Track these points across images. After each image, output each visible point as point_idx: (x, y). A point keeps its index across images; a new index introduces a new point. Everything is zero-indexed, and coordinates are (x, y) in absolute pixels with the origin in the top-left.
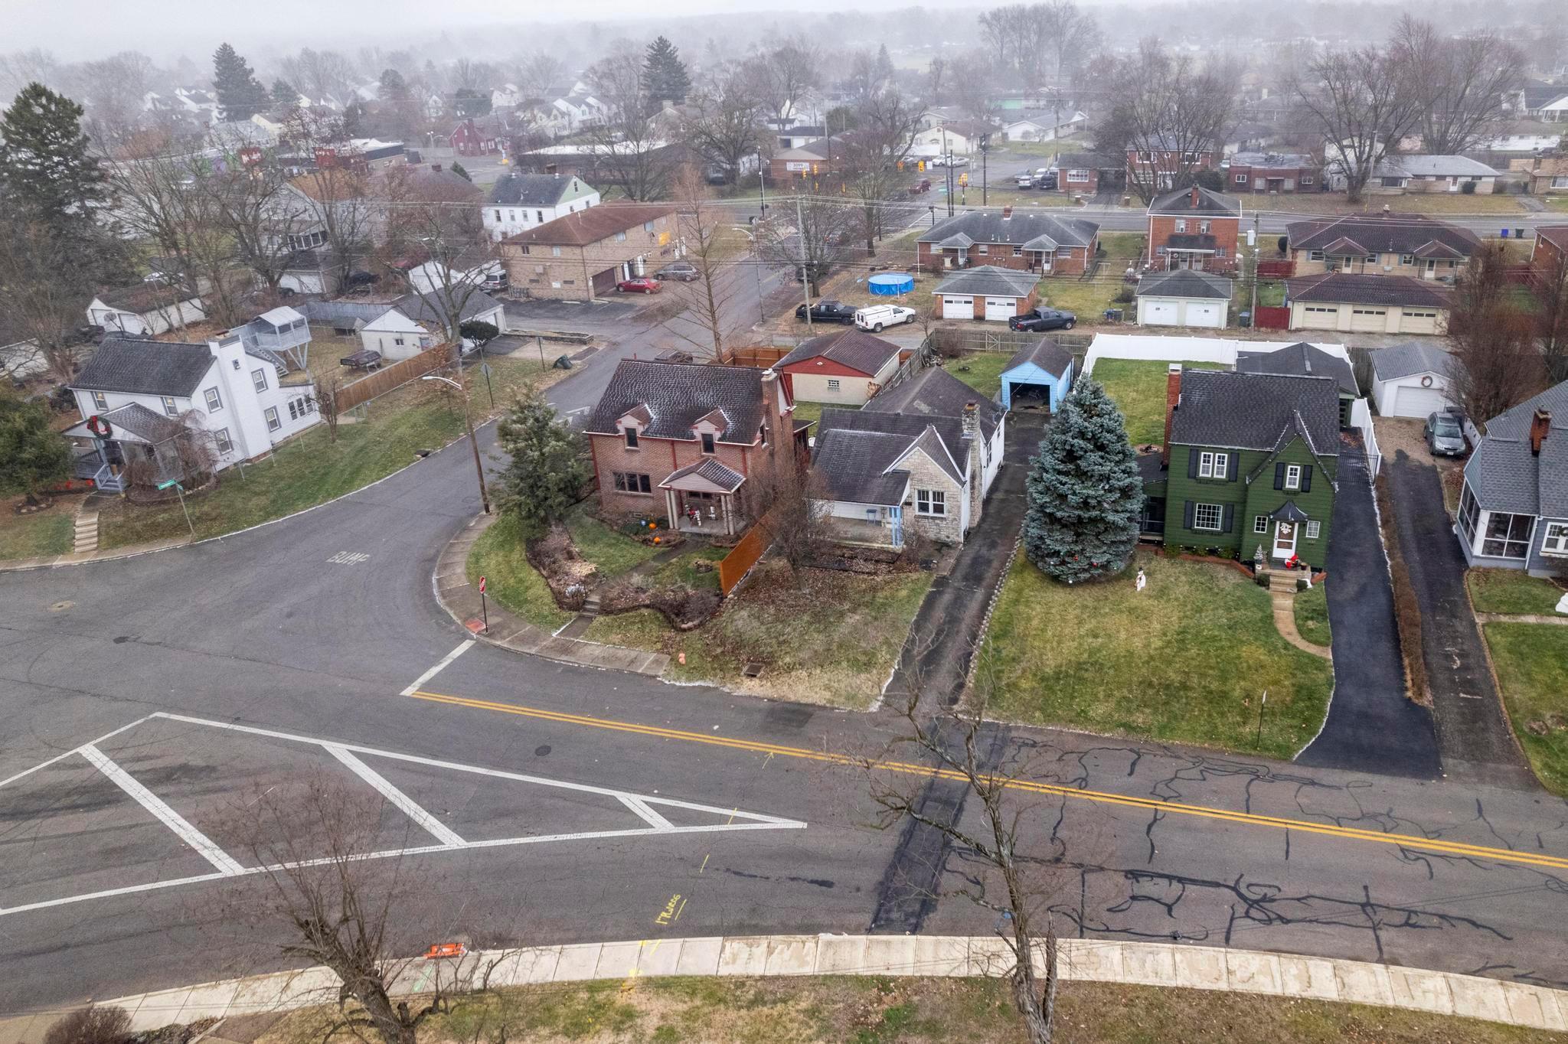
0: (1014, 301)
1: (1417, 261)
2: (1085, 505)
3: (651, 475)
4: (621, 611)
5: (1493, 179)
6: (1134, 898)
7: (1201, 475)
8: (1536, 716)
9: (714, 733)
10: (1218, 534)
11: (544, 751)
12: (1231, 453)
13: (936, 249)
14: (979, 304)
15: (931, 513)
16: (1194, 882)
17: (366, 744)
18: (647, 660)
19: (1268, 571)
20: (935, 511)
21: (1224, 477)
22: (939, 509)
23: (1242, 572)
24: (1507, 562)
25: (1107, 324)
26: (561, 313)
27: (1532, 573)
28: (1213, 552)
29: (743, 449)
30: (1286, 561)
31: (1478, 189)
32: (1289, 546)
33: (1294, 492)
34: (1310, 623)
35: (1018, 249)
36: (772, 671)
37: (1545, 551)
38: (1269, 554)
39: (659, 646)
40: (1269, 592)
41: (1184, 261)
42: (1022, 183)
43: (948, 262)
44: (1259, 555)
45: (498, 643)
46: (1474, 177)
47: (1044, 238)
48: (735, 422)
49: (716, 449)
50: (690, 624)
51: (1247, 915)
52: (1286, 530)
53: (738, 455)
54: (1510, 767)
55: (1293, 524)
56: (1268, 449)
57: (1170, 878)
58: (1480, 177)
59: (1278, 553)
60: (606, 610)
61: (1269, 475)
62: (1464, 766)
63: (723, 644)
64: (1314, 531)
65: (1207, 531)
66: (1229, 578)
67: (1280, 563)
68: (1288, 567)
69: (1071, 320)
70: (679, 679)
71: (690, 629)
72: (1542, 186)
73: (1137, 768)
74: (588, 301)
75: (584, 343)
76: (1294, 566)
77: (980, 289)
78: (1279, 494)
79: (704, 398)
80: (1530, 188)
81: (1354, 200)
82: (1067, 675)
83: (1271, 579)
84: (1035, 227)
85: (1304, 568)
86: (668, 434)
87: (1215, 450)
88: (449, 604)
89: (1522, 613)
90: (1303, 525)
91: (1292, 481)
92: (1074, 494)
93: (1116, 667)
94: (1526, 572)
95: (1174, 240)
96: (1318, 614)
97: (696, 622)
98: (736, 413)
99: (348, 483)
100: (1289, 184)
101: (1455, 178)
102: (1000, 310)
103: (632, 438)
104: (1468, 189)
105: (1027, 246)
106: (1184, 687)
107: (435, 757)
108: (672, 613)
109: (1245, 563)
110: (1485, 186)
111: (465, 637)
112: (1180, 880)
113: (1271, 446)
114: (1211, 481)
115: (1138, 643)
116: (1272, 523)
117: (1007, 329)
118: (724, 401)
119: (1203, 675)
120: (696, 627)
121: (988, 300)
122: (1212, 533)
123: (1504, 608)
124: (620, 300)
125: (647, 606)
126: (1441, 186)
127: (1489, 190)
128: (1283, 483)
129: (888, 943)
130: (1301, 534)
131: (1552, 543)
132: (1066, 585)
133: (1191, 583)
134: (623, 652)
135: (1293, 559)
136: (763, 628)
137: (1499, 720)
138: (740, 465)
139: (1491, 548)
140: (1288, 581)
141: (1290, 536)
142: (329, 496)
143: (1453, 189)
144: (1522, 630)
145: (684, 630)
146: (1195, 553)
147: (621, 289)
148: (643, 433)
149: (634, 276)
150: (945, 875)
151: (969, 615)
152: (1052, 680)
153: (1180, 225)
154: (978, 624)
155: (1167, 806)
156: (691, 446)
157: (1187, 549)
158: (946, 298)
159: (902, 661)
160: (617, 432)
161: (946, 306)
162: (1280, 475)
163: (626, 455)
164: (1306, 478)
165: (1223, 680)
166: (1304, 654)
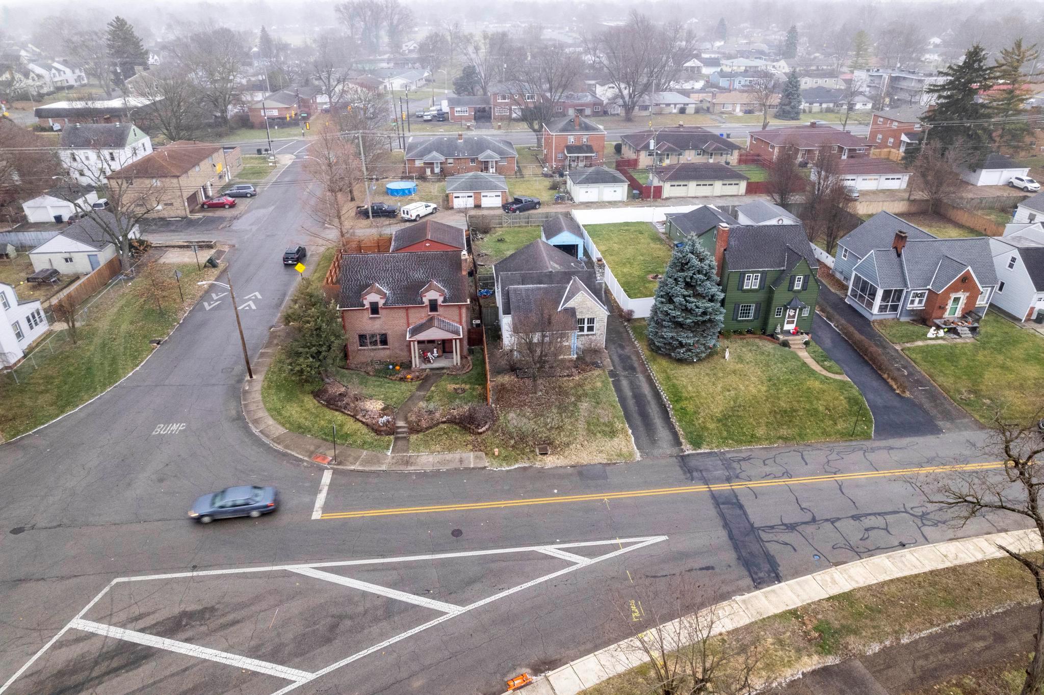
0: (500, 194)
1: (704, 152)
2: (704, 313)
3: (389, 333)
4: (427, 429)
5: (694, 106)
6: (867, 530)
7: (745, 288)
8: (960, 393)
9: (557, 495)
10: (751, 321)
11: (457, 533)
12: (762, 273)
13: (419, 163)
14: (477, 197)
15: (586, 332)
16: (886, 513)
17: (321, 560)
18: (471, 459)
19: (786, 338)
20: (588, 330)
21: (757, 287)
22: (590, 329)
23: (769, 340)
24: (889, 315)
25: (558, 204)
26: (173, 228)
27: (903, 319)
28: (749, 332)
29: (460, 307)
30: (791, 331)
31: (687, 111)
32: (792, 322)
33: (798, 291)
34: (826, 363)
35: (473, 160)
36: (556, 448)
37: (909, 307)
38: (782, 329)
39: (470, 447)
40: (791, 349)
41: (574, 161)
42: (426, 118)
43: (428, 171)
44: (778, 330)
45: (352, 467)
46: (684, 104)
47: (489, 152)
48: (449, 289)
49: (440, 309)
50: (484, 429)
51: (924, 525)
52: (792, 314)
53: (456, 311)
54: (967, 420)
55: (796, 310)
56: (782, 268)
57: (874, 514)
58: (688, 104)
59: (787, 327)
60: (414, 429)
61: (786, 282)
62: (948, 425)
63: (512, 438)
64: (806, 313)
65: (745, 320)
66: (768, 346)
67: (788, 332)
68: (794, 334)
69: (539, 203)
70: (501, 466)
71: (484, 432)
72: (718, 109)
73: (806, 459)
74: (186, 217)
75: (210, 247)
77: (475, 187)
78: (791, 293)
79: (418, 275)
80: (711, 110)
81: (628, 119)
82: (730, 416)
83: (790, 342)
84: (481, 146)
86: (403, 303)
87: (753, 272)
88: (287, 447)
89: (913, 341)
90: (801, 310)
91: (798, 286)
92: (697, 307)
93: (751, 405)
94: (898, 319)
95: (570, 149)
96: (827, 358)
97: (487, 426)
98: (446, 283)
99: (113, 375)
100: (588, 111)
101: (675, 105)
102: (492, 201)
103: (375, 309)
104: (682, 111)
105: (481, 157)
106: (793, 411)
107: (383, 556)
108: (467, 424)
109: (769, 335)
110: (691, 109)
111: (322, 469)
112: (879, 514)
113: (783, 266)
114: (750, 290)
115: (753, 390)
116: (785, 310)
117: (501, 211)
118: (434, 276)
119: (798, 402)
120: (487, 430)
121: (483, 194)
122: (748, 321)
123: (904, 340)
124: (210, 214)
125: (444, 422)
126: (667, 110)
127: (693, 111)
128: (793, 287)
129: (773, 591)
130: (800, 314)
131: (912, 302)
132: (691, 363)
133: (750, 350)
134: (449, 456)
135: (795, 329)
136: (532, 422)
137: (944, 397)
138: (457, 319)
139: (882, 309)
140: (799, 342)
141: (794, 317)
142: (104, 386)
143: (675, 111)
144: (921, 350)
145: (481, 433)
146: (741, 333)
147: (205, 207)
148: (384, 304)
149: (207, 197)
150: (767, 544)
151: (646, 390)
152: (722, 420)
153: (571, 140)
154: (657, 395)
155: (839, 477)
156: (421, 310)
157: (734, 332)
158: (455, 195)
159: (631, 426)
160: (364, 306)
161: (455, 200)
162: (792, 283)
163: (370, 321)
164: (805, 283)
165: (811, 403)
166: (836, 380)
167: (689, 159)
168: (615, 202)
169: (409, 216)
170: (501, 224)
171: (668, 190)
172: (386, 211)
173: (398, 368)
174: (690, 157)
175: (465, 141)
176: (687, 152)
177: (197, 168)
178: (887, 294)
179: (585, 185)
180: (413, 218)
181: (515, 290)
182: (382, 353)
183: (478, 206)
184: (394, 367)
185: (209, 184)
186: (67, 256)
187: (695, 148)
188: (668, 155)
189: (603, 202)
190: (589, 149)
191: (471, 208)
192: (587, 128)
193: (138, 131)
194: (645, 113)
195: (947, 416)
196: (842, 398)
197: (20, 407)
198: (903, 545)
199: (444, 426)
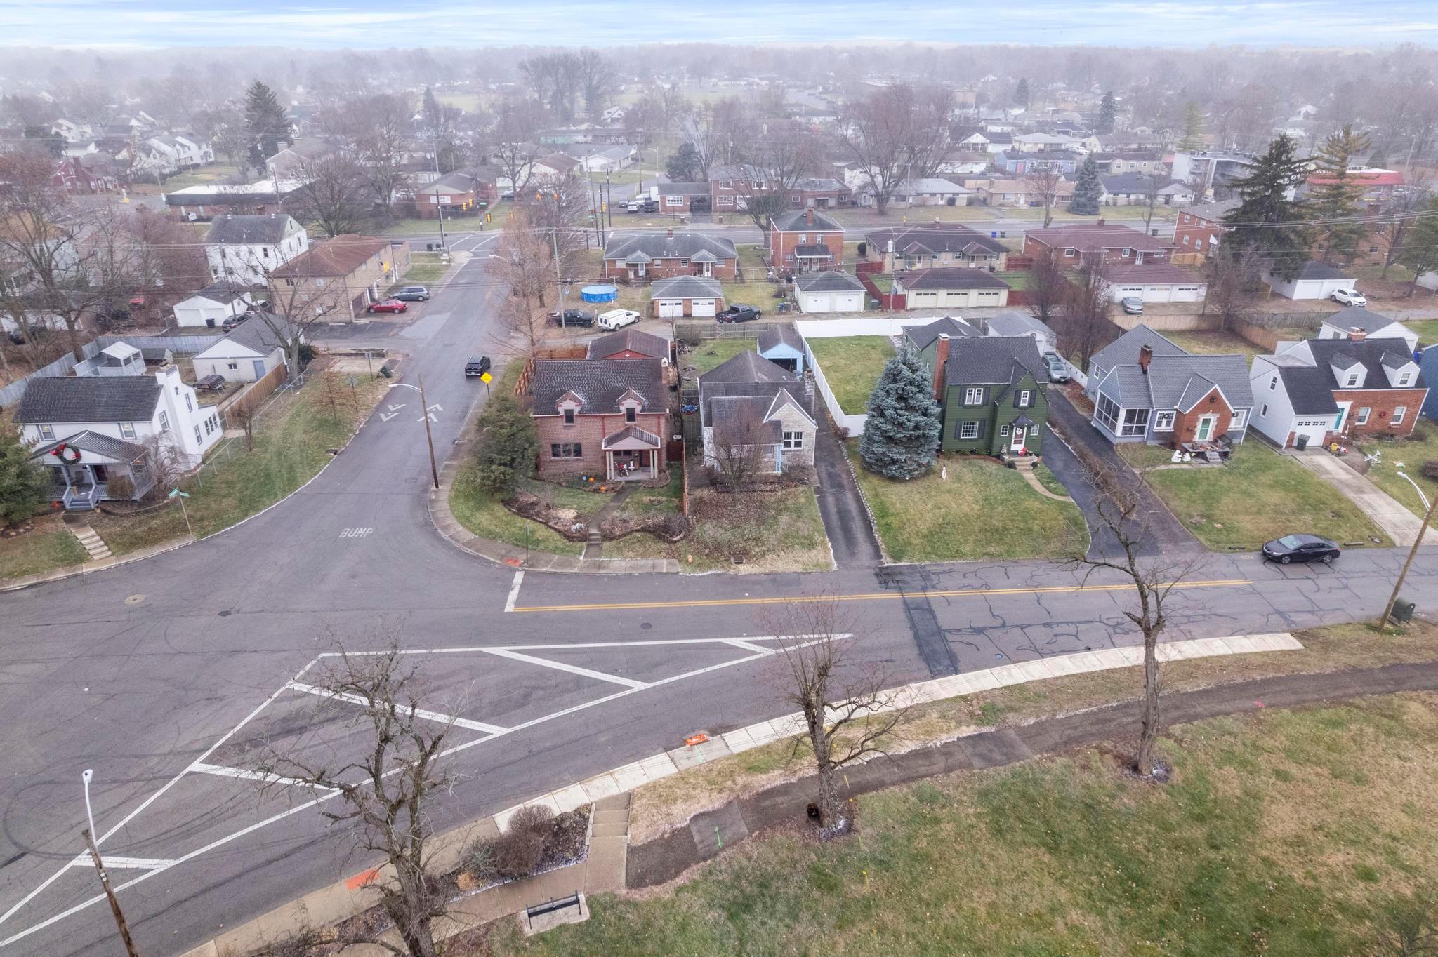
0: (714, 301)
1: (964, 255)
2: (917, 428)
3: (584, 442)
4: (620, 536)
5: (966, 196)
6: (1055, 635)
7: (967, 403)
8: (1191, 517)
9: (746, 598)
10: (975, 440)
11: (647, 626)
12: (986, 387)
13: (620, 264)
14: (687, 305)
15: (793, 448)
16: (1079, 622)
17: (515, 644)
18: (664, 565)
19: (1012, 459)
20: (796, 446)
21: (980, 403)
22: (798, 444)
23: (995, 462)
24: (1134, 438)
25: (782, 314)
26: (335, 334)
27: (1150, 443)
28: (973, 452)
29: (659, 417)
30: (1019, 452)
31: (958, 203)
32: (1020, 442)
33: (1025, 408)
34: (1051, 484)
35: (685, 262)
36: (751, 557)
37: (1156, 429)
38: (1009, 448)
39: (664, 554)
40: (1016, 471)
41: (806, 264)
42: (630, 208)
43: (631, 274)
44: (1005, 450)
45: (544, 569)
46: (954, 194)
47: (704, 252)
48: (648, 398)
49: (637, 418)
50: (678, 537)
51: (1115, 633)
52: (1019, 432)
53: (655, 421)
54: (1191, 543)
55: (1023, 428)
56: (1009, 383)
57: (1067, 623)
58: (958, 194)
59: (1014, 447)
60: (608, 537)
61: (1011, 398)
62: (1170, 546)
63: (707, 547)
64: (1035, 432)
65: (969, 439)
66: (991, 467)
67: (1016, 453)
68: (1021, 455)
69: (759, 313)
70: (694, 572)
71: (678, 541)
72: (997, 200)
73: (1009, 574)
74: (351, 323)
75: (382, 356)
76: (1025, 454)
77: (686, 292)
78: (1016, 409)
79: (616, 383)
80: (988, 201)
81: (882, 212)
82: (937, 533)
83: (1016, 463)
84: (694, 245)
85: (1031, 455)
86: (598, 411)
87: (973, 386)
88: (477, 550)
89: (1154, 465)
90: (1029, 428)
91: (1024, 402)
92: (909, 421)
93: (961, 523)
94: (1145, 443)
95: (801, 249)
96: (1052, 480)
97: (682, 535)
98: (645, 391)
99: (292, 483)
100: (832, 202)
101: (942, 194)
102: (704, 309)
103: (569, 417)
104: (951, 202)
105: (695, 258)
106: (1006, 529)
107: (575, 643)
108: (662, 533)
109: (997, 456)
110: (961, 201)
111: (514, 571)
112: (1072, 623)
113: (1008, 380)
114: (973, 407)
115: (966, 508)
116: (1012, 428)
117: (714, 321)
118: (632, 384)
119: (1013, 521)
120: (682, 539)
121: (694, 301)
122: (971, 440)
123: (1145, 464)
124: (378, 320)
125: (638, 531)
126: (932, 201)
127: (964, 203)
128: (1019, 403)
129: (948, 681)
130: (1028, 433)
131: (1159, 424)
132: (903, 481)
133: (971, 471)
134: (641, 562)
135: (1023, 450)
136: (728, 533)
137: (1173, 521)
138: (655, 429)
139: (1127, 431)
140: (1026, 463)
141: (1021, 436)
142: (285, 493)
143: (941, 202)
144: (1162, 474)
145: (676, 542)
146: (963, 453)
147: (372, 311)
148: (580, 412)
149: (373, 300)
150: (951, 644)
151: (853, 507)
152: (930, 536)
153: (803, 238)
154: (863, 511)
155: (1039, 590)
156: (617, 418)
157: (957, 452)
158: (661, 302)
159: (831, 540)
160: (558, 413)
161: (661, 308)
162: (1017, 398)
163: (564, 431)
164: (1032, 398)
165: (1026, 522)
166: (1059, 502)
167: (946, 263)
168: (850, 313)
169: (607, 326)
170: (712, 335)
171: (913, 299)
172: (580, 319)
173: (591, 479)
174: (946, 261)
175: (676, 239)
176: (943, 255)
177: (364, 267)
178: (1130, 415)
179: (814, 293)
180: (612, 327)
181: (718, 401)
182: (576, 466)
183: (687, 316)
184: (588, 479)
185: (375, 285)
186: (231, 361)
187: (952, 250)
188: (919, 259)
189: (836, 313)
190: (824, 249)
191: (680, 318)
192: (822, 225)
193: (295, 223)
194: (902, 205)
195: (1174, 539)
196: (1061, 518)
197: (206, 509)
198: (1089, 649)
199: (638, 534)
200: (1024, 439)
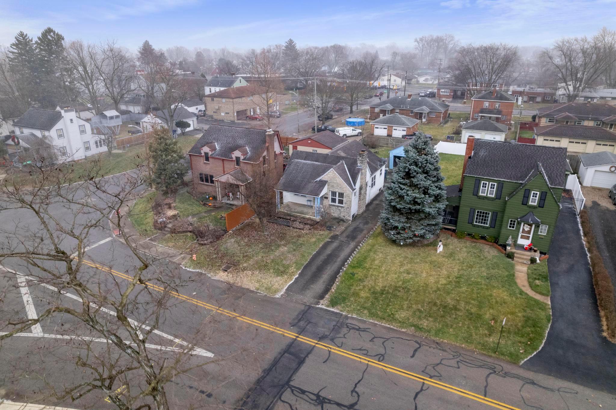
0: (406, 129)
3: (214, 175)
7: (480, 194)
10: (487, 228)
12: (499, 182)
14: (390, 130)
15: (337, 204)
19: (515, 251)
20: (339, 203)
21: (493, 196)
22: (341, 202)
23: (499, 250)
25: (447, 141)
28: (483, 238)
29: (253, 165)
30: (525, 246)
32: (528, 238)
33: (534, 207)
34: (537, 282)
38: (515, 241)
40: (513, 262)
42: (421, 94)
43: (381, 116)
44: (510, 241)
47: (424, 108)
49: (241, 164)
52: (527, 229)
53: (251, 168)
55: (531, 226)
56: (521, 182)
59: (521, 241)
60: (172, 231)
61: (520, 195)
64: (544, 230)
65: (481, 226)
67: (522, 247)
68: (526, 249)
74: (233, 121)
76: (530, 249)
78: (525, 207)
79: (241, 142)
82: (388, 293)
83: (515, 255)
85: (535, 251)
86: (221, 156)
87: (489, 180)
90: (537, 226)
91: (534, 201)
93: (417, 292)
95: (483, 111)
96: (541, 278)
98: (253, 149)
102: (399, 133)
105: (416, 110)
106: (455, 308)
109: (500, 245)
113: (522, 180)
114: (486, 198)
115: (432, 280)
116: (519, 224)
119: (467, 303)
122: (484, 227)
124: (246, 122)
128: (528, 201)
130: (536, 232)
132: (398, 245)
133: (469, 252)
135: (529, 245)
138: (251, 173)
140: (525, 257)
141: (529, 232)
146: (473, 237)
147: (248, 118)
148: (211, 155)
152: (376, 295)
153: (486, 104)
154: (346, 260)
155: (431, 382)
156: (231, 163)
157: (469, 235)
158: (376, 126)
159: (300, 275)
160: (201, 154)
162: (526, 197)
163: (204, 165)
164: (543, 198)
165: (480, 307)
166: (532, 299)
196: (520, 315)
200: (531, 236)
